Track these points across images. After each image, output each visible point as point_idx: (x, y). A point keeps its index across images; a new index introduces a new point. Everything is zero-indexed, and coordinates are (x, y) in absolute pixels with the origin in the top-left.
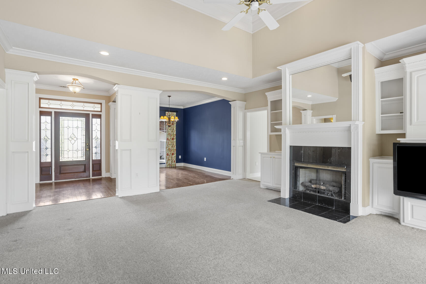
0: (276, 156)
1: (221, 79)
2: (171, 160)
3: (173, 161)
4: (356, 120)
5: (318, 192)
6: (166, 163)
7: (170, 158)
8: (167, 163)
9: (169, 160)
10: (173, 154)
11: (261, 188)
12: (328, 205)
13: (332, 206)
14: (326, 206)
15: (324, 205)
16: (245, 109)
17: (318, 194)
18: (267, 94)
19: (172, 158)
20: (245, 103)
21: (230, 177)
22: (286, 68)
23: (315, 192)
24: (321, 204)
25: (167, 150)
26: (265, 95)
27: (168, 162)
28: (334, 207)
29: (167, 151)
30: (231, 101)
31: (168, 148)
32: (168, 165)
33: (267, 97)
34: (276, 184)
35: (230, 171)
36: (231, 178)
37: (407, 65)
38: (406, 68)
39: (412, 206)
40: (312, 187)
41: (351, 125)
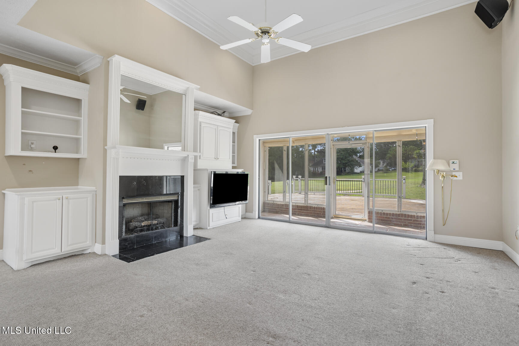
4: (190, 151)
12: (164, 238)
14: (162, 240)
15: (160, 240)
22: (121, 63)
34: (70, 245)
37: (199, 116)
38: (198, 118)
39: (213, 214)
40: (142, 226)
41: (189, 156)
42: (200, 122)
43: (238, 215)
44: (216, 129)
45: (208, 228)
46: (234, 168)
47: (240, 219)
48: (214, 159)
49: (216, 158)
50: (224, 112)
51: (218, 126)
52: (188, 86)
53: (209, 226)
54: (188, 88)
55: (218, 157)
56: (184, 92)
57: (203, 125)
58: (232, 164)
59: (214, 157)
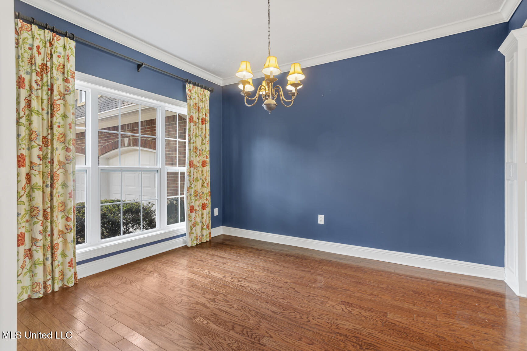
2: (200, 224)
3: (205, 227)
6: (188, 235)
7: (198, 220)
8: (191, 233)
9: (195, 224)
10: (204, 207)
19: (202, 218)
25: (191, 195)
27: (194, 231)
29: (191, 200)
31: (192, 191)
32: (193, 238)
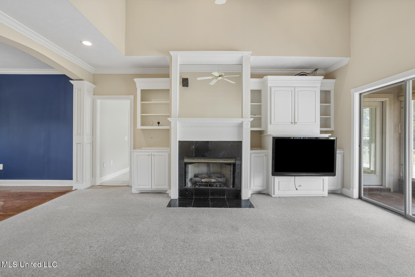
0: (156, 154)
1: (81, 42)
4: (246, 117)
5: (210, 186)
11: (132, 193)
12: (220, 195)
13: (224, 195)
14: (218, 197)
15: (216, 197)
16: (94, 95)
17: (210, 188)
18: (136, 80)
20: (94, 86)
21: (72, 187)
22: (178, 56)
23: (207, 186)
24: (213, 197)
26: (134, 80)
28: (226, 196)
30: (74, 80)
33: (136, 85)
34: (156, 185)
35: (72, 179)
36: (73, 189)
37: (269, 81)
38: (268, 83)
39: (279, 182)
40: (202, 181)
41: (244, 122)
42: (270, 87)
43: (322, 189)
44: (292, 91)
45: (273, 196)
46: (322, 132)
47: (326, 194)
48: (291, 124)
49: (293, 122)
50: (316, 70)
51: (295, 87)
52: (241, 55)
53: (274, 194)
54: (242, 57)
55: (296, 121)
56: (239, 62)
57: (273, 90)
58: (320, 128)
59: (291, 121)
